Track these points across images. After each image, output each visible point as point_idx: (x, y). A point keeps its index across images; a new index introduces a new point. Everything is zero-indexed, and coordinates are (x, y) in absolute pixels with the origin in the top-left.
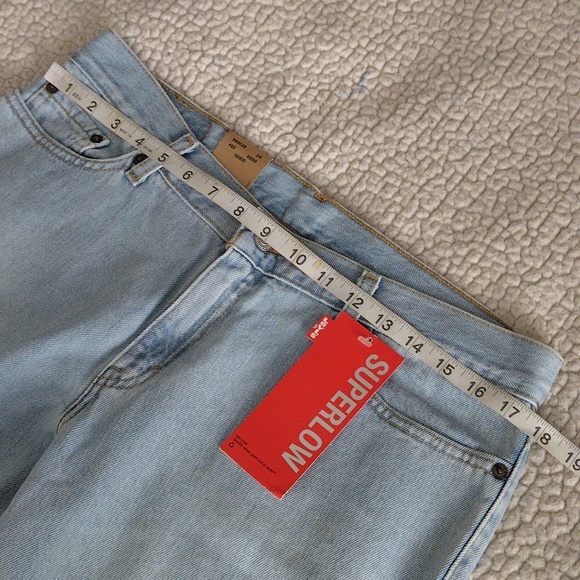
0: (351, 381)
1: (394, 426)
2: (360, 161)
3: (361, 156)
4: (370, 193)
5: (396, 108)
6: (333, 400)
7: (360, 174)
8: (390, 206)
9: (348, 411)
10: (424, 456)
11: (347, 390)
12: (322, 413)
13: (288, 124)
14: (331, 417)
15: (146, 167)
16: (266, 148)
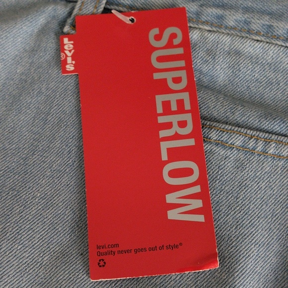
0: (157, 76)
6: (160, 109)
9: (187, 106)
12: (163, 133)
14: (176, 129)
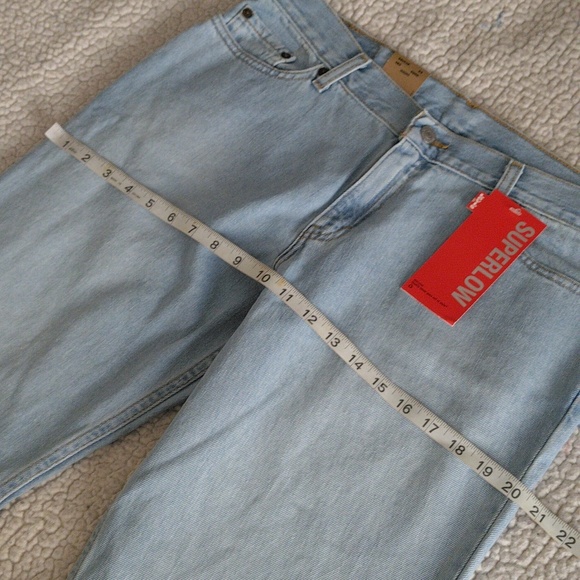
0: (504, 241)
1: (541, 275)
2: (502, 79)
3: (502, 75)
4: (510, 103)
5: (529, 40)
6: (491, 254)
7: (501, 89)
8: (528, 114)
9: (504, 263)
10: (566, 297)
11: (502, 247)
12: (483, 264)
13: (441, 49)
14: (490, 267)
15: (328, 78)
16: (424, 67)
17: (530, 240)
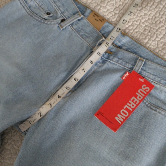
0: (137, 93)
1: (151, 109)
2: (137, 21)
3: (136, 19)
4: (140, 32)
5: (148, 4)
6: (132, 99)
7: (136, 26)
8: (147, 36)
9: (137, 103)
10: (162, 119)
11: (136, 96)
12: (128, 104)
13: (112, 9)
14: (131, 105)
15: (65, 23)
16: (105, 16)
17: (148, 93)
